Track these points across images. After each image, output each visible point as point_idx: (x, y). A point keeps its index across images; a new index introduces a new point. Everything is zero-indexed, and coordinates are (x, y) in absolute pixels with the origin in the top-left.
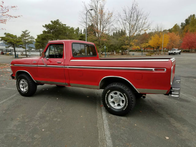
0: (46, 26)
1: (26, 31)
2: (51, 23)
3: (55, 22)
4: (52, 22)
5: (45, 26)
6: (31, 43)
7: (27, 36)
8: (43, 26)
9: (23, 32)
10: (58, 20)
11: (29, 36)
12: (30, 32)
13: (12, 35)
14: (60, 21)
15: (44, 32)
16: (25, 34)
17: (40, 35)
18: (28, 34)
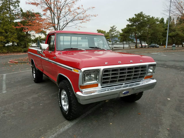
0: (130, 20)
1: (114, 26)
2: (135, 17)
3: (139, 14)
4: (135, 15)
5: (128, 20)
6: (116, 36)
7: (114, 31)
8: (127, 20)
9: (111, 27)
10: (142, 13)
11: (116, 30)
12: (116, 27)
13: (102, 31)
14: (143, 14)
15: (128, 25)
16: (113, 29)
17: (124, 29)
18: (115, 28)
